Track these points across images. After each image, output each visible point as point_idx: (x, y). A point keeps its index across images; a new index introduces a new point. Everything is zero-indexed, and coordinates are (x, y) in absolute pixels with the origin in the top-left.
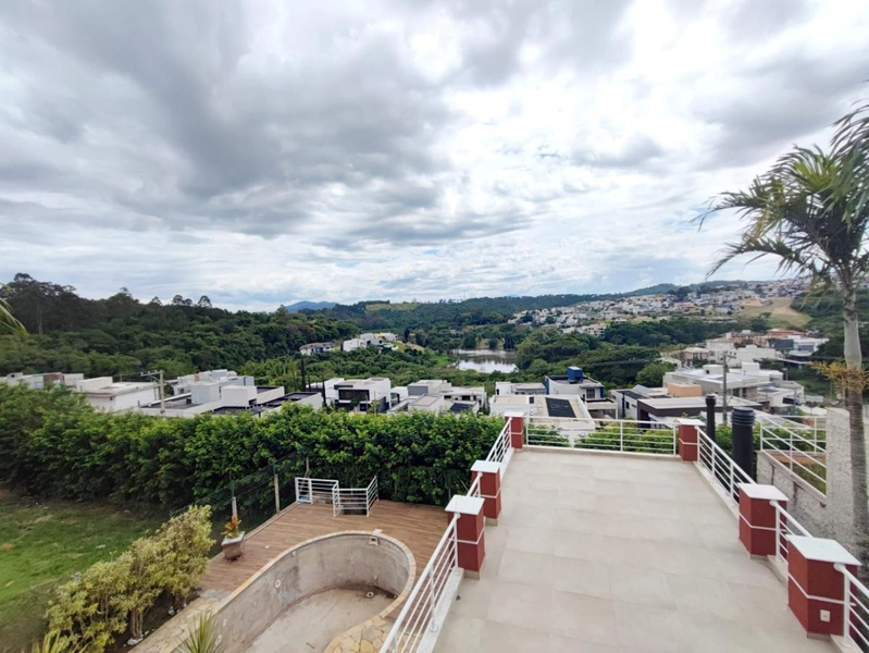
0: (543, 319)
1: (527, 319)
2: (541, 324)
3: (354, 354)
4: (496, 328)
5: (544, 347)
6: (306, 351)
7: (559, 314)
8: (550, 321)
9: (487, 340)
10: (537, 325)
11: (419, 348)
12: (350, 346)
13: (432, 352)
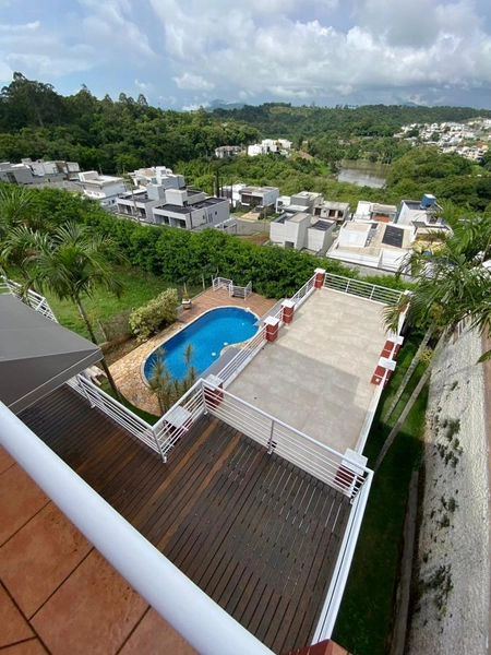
0: (428, 135)
1: (414, 133)
2: (425, 140)
3: (256, 159)
4: (381, 140)
5: (417, 166)
6: (219, 153)
7: (447, 129)
8: (435, 138)
9: (368, 154)
10: (419, 141)
11: (309, 157)
12: (254, 150)
13: (318, 162)
